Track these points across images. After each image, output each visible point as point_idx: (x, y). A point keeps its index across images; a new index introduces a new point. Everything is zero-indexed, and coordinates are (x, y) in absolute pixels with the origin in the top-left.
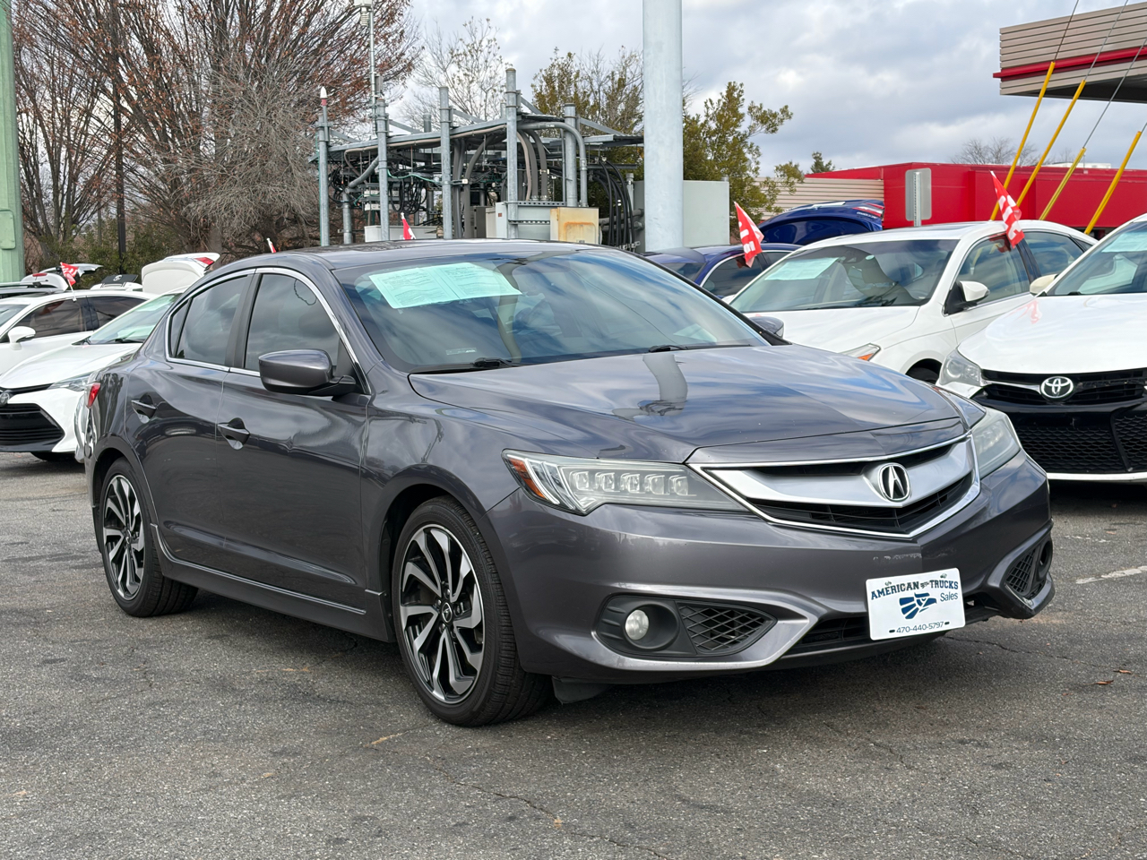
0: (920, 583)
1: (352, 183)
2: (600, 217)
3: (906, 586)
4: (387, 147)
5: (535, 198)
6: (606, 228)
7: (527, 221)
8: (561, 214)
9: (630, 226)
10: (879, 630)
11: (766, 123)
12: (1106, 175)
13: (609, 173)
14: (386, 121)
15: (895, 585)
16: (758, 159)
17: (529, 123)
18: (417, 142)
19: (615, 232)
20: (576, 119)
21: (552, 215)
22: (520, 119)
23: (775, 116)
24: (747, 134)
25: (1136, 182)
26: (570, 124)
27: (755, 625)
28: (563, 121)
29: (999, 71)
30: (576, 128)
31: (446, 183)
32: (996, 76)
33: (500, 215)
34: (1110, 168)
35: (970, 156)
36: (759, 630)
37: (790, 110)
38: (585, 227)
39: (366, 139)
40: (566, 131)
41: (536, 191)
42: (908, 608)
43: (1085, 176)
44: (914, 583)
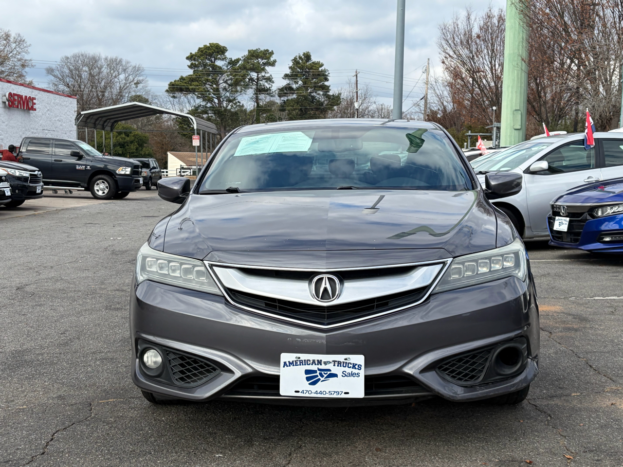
0: (323, 361)
3: (312, 361)
10: (287, 389)
15: (303, 360)
27: (209, 371)
36: (211, 376)
42: (312, 378)
44: (318, 360)
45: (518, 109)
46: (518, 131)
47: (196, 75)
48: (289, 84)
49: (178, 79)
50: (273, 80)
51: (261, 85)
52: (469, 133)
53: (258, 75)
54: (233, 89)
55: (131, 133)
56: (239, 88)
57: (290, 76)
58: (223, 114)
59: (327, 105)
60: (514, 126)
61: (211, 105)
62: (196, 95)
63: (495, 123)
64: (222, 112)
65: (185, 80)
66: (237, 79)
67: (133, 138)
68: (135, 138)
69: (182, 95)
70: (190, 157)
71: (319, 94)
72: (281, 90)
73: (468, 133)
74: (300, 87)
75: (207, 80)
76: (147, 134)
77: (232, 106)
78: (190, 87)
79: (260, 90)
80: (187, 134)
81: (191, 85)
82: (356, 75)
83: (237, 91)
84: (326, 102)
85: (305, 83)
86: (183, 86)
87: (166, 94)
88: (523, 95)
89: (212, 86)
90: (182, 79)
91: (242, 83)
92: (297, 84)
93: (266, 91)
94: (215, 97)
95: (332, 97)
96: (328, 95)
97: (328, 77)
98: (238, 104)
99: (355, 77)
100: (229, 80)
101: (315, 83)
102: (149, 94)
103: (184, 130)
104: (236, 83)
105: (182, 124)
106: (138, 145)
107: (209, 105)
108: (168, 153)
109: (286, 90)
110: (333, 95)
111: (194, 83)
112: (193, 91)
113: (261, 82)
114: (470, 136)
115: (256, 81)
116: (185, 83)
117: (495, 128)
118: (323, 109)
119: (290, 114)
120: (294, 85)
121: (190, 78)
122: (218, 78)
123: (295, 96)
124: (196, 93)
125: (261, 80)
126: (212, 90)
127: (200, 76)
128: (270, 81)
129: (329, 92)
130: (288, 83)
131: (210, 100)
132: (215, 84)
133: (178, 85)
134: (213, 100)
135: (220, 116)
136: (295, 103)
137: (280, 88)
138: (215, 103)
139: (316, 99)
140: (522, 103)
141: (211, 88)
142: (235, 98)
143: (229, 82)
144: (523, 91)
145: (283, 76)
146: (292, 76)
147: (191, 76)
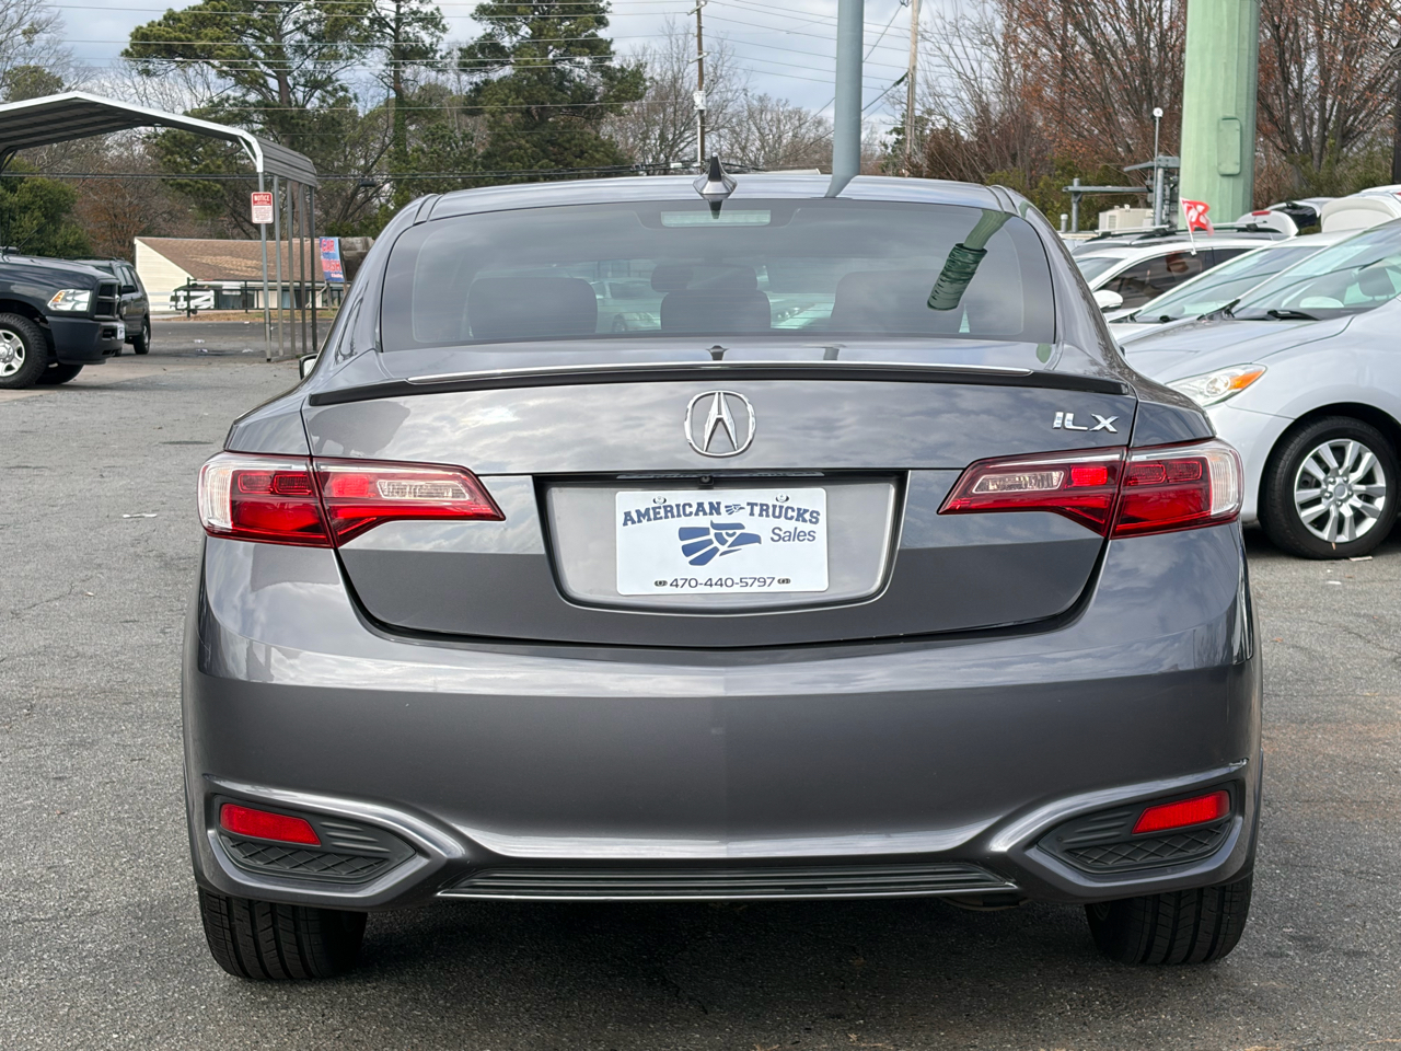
45: (1233, 115)
46: (1231, 179)
47: (214, 8)
48: (490, 36)
49: (159, 18)
50: (443, 22)
51: (408, 39)
52: (1076, 186)
53: (399, 7)
54: (324, 50)
55: (21, 180)
56: (342, 47)
57: (493, 13)
58: (298, 124)
59: (605, 98)
60: (1219, 164)
61: (260, 98)
62: (214, 67)
63: (1161, 156)
64: (292, 118)
65: (180, 20)
66: (337, 19)
67: (28, 197)
68: (36, 196)
69: (173, 66)
70: (204, 253)
71: (580, 65)
72: (468, 52)
73: (1072, 184)
74: (522, 45)
75: (248, 21)
76: (70, 187)
77: (323, 100)
78: (198, 43)
79: (406, 53)
80: (187, 185)
81: (198, 37)
82: (699, 10)
83: (336, 57)
84: (601, 89)
85: (538, 32)
86: (176, 39)
87: (124, 63)
88: (1245, 75)
89: (263, 40)
90: (171, 17)
91: (354, 33)
92: (516, 34)
93: (421, 54)
94: (270, 71)
95: (619, 75)
96: (609, 68)
97: (607, 16)
98: (341, 94)
99: (695, 16)
100: (311, 22)
101: (569, 33)
102: (68, 63)
103: (178, 172)
104: (334, 32)
105: (172, 153)
106: (45, 216)
107: (253, 97)
108: (137, 241)
109: (483, 53)
110: (622, 70)
111: (209, 31)
112: (207, 55)
113: (407, 29)
114: (1077, 193)
115: (393, 25)
116: (181, 29)
117: (1160, 172)
118: (594, 108)
119: (497, 123)
120: (507, 39)
121: (195, 15)
122: (281, 15)
123: (508, 71)
124: (216, 63)
125: (409, 24)
126: (263, 50)
127: (225, 9)
128: (436, 26)
129: (611, 59)
130: (489, 31)
131: (256, 83)
132: (272, 35)
133: (159, 37)
134: (265, 81)
135: (288, 131)
136: (510, 90)
137: (465, 46)
138: (271, 90)
139: (573, 81)
140: (1244, 98)
141: (260, 47)
142: (329, 77)
143: (312, 28)
144: (1245, 61)
145: (472, 10)
146: (501, 12)
147: (200, 9)
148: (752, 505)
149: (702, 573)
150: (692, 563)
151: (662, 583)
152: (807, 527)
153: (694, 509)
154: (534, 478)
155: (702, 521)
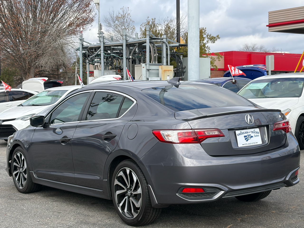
1: (91, 57)
2: (174, 68)
4: (104, 46)
5: (154, 62)
6: (175, 72)
7: (152, 69)
8: (163, 68)
9: (182, 71)
11: (212, 40)
12: (290, 55)
13: (176, 55)
14: (103, 38)
16: (209, 51)
17: (153, 40)
18: (114, 45)
19: (178, 73)
20: (166, 39)
21: (160, 68)
22: (150, 39)
23: (215, 38)
24: (206, 43)
25: (298, 57)
26: (164, 40)
28: (162, 39)
29: (268, 24)
30: (166, 41)
31: (125, 57)
32: (267, 26)
33: (143, 67)
34: (289, 53)
35: (245, 49)
37: (219, 36)
38: (169, 71)
39: (95, 44)
40: (164, 42)
41: (154, 60)
43: (283, 55)
148: (251, 131)
149: (248, 142)
150: (246, 141)
151: (243, 145)
152: (258, 134)
153: (245, 133)
154: (228, 130)
155: (246, 135)
